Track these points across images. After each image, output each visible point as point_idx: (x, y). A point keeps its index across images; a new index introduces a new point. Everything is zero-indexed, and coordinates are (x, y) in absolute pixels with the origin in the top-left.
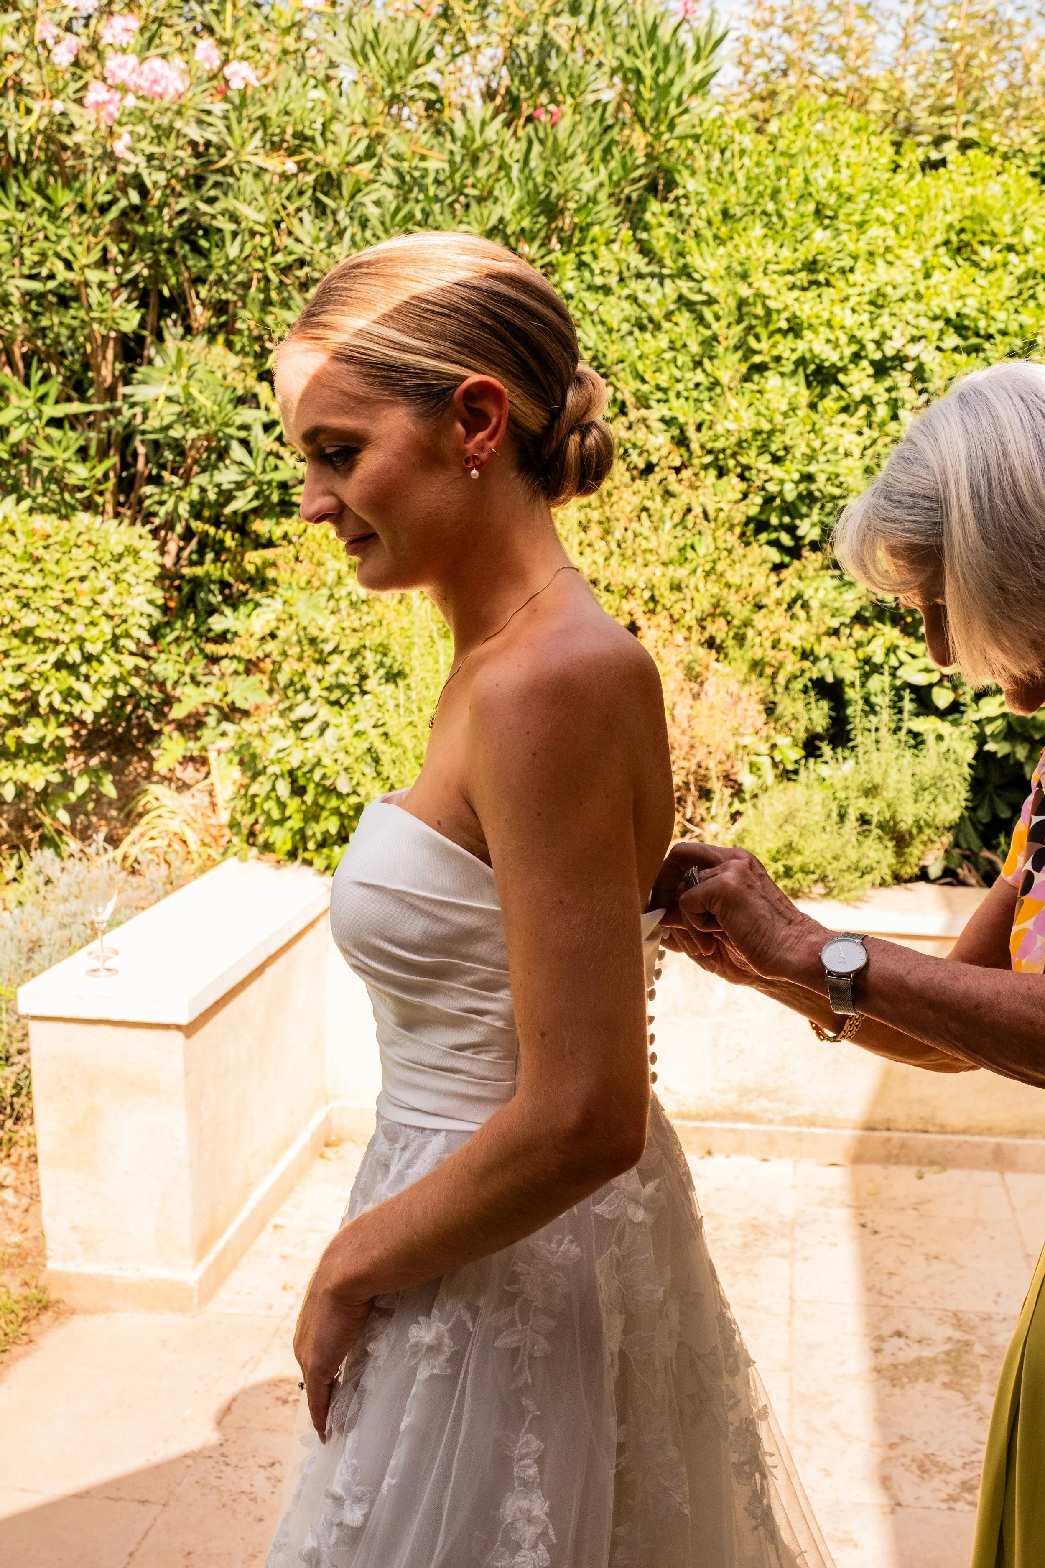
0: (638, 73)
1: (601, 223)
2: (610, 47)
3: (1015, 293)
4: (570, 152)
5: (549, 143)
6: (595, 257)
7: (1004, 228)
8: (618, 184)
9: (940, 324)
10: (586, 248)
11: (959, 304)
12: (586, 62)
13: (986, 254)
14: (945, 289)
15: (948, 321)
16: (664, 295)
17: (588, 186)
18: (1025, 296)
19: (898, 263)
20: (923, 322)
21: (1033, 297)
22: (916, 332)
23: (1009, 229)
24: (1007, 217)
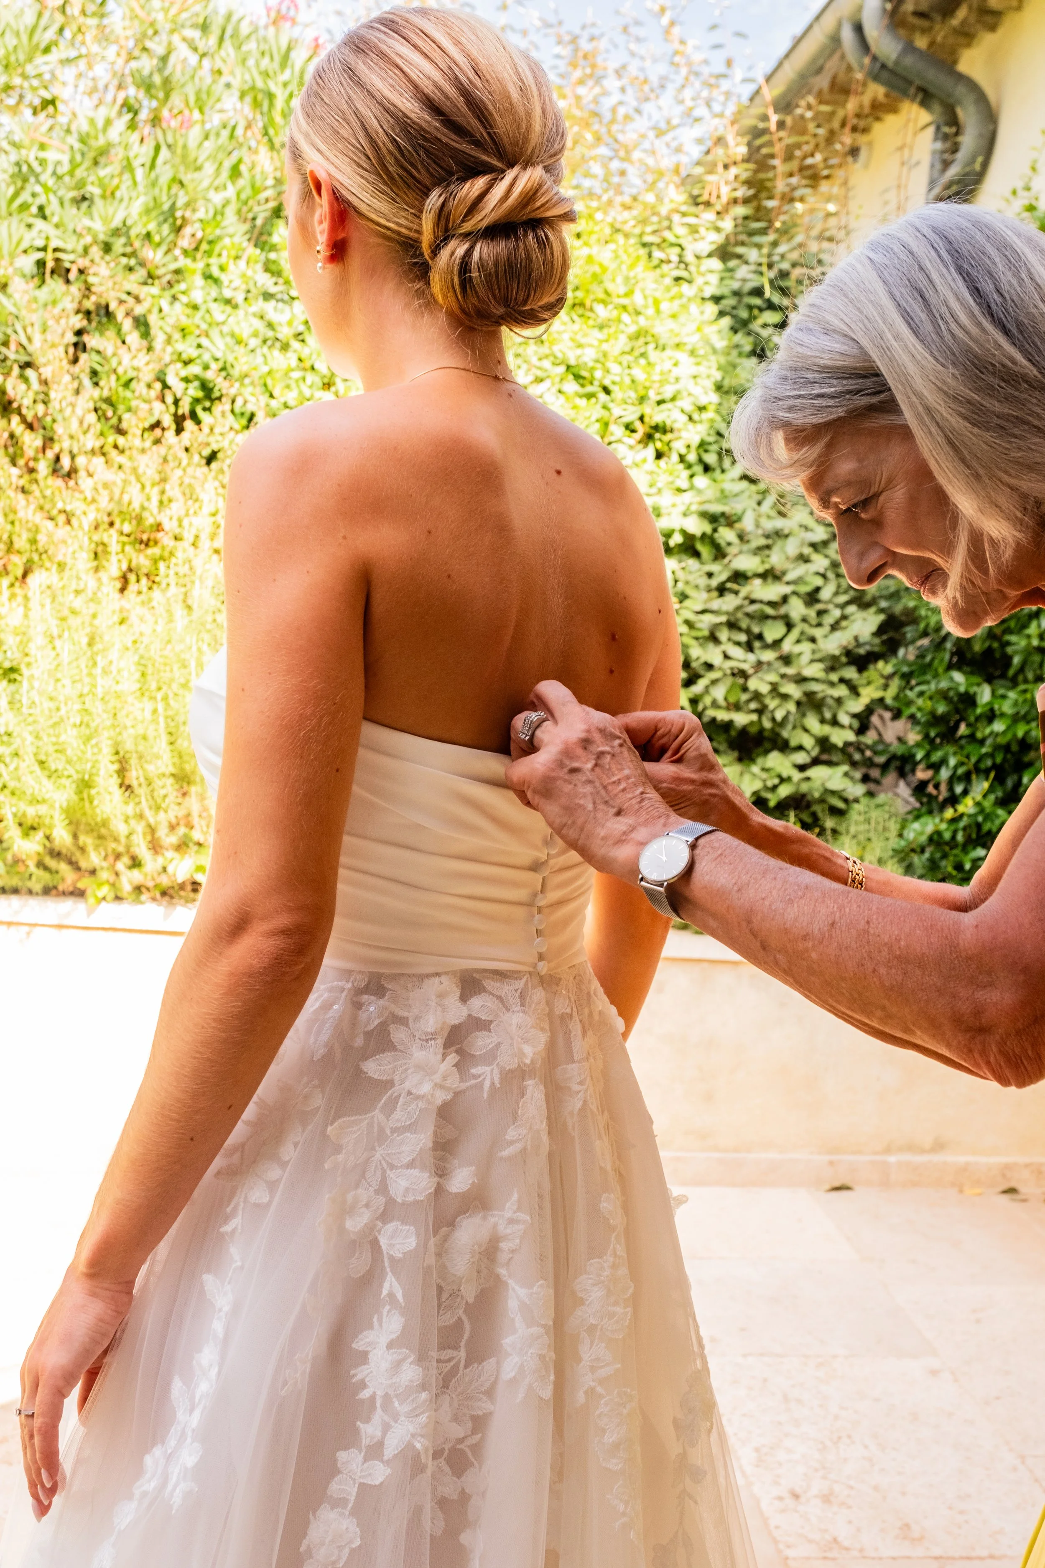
0: (271, 96)
1: (231, 236)
2: (238, 71)
3: (627, 349)
4: (199, 162)
5: (179, 151)
7: (617, 287)
8: (246, 203)
9: (562, 369)
10: (213, 261)
11: (579, 352)
12: (214, 82)
14: (566, 336)
15: (568, 367)
17: (217, 198)
18: (636, 353)
20: (546, 364)
21: (643, 355)
22: (540, 374)
23: (622, 290)
24: (619, 280)
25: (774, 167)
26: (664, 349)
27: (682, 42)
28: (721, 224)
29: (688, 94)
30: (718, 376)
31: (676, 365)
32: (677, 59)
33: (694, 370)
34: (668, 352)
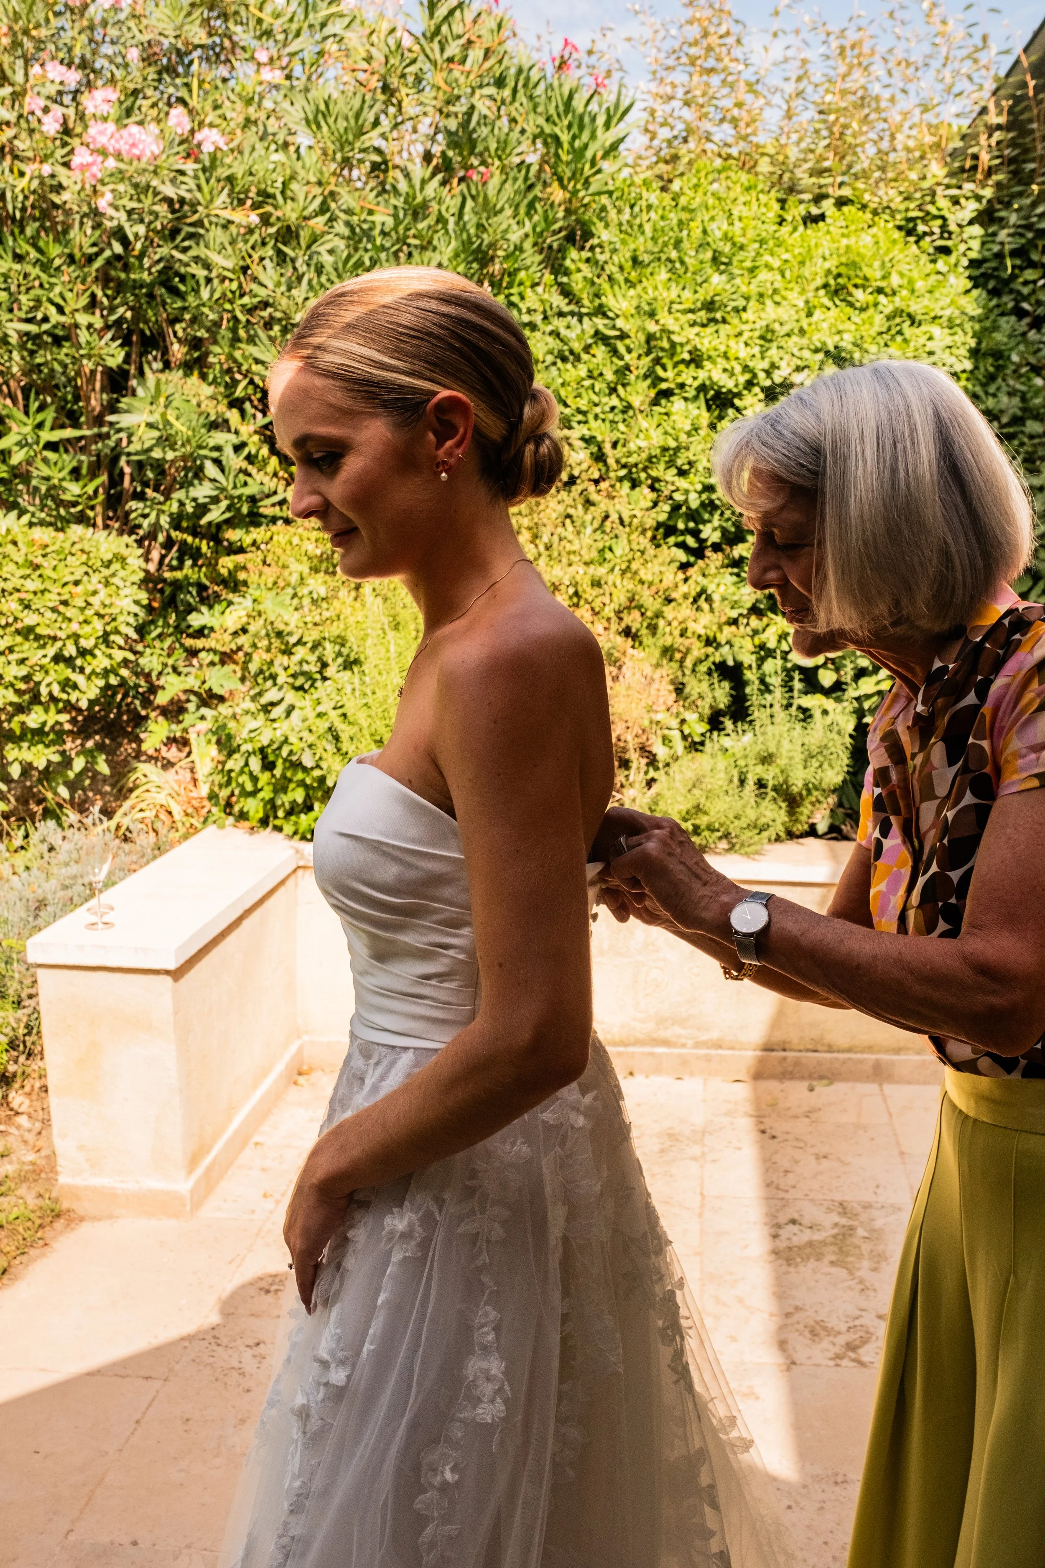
0: (556, 139)
1: (527, 269)
2: (532, 116)
3: (884, 329)
4: (498, 207)
5: (481, 200)
6: (522, 298)
7: (874, 273)
8: (541, 234)
9: (820, 356)
10: (514, 290)
11: (837, 338)
12: (511, 130)
13: (860, 296)
14: (825, 325)
15: (827, 353)
16: (583, 331)
17: (515, 237)
18: (893, 332)
19: (784, 303)
20: (806, 354)
21: (900, 333)
22: (799, 363)
23: (879, 274)
24: (877, 264)
25: (1032, 131)
26: (920, 325)
27: (944, 22)
28: (981, 192)
29: (947, 74)
30: (973, 343)
31: (930, 338)
32: (938, 40)
33: (949, 341)
34: (923, 328)
